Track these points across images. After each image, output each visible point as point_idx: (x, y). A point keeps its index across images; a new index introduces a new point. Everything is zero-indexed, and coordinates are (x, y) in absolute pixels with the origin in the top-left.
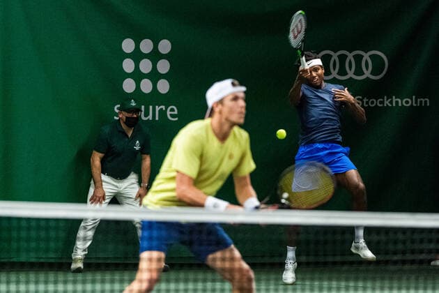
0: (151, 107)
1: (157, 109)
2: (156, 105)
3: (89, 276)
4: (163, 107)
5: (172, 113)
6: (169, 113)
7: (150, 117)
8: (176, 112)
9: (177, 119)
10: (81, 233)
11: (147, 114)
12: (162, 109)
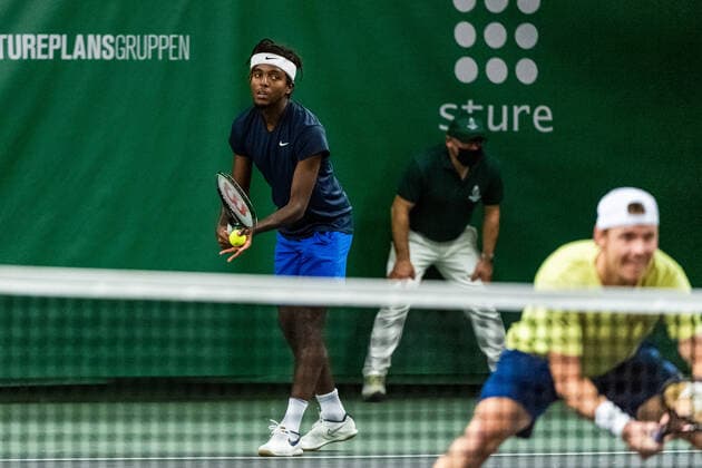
0: (505, 108)
1: (517, 111)
2: (516, 104)
3: (391, 409)
4: (527, 108)
5: (543, 118)
6: (536, 118)
7: (504, 126)
8: (549, 117)
9: (550, 129)
10: (377, 332)
11: (497, 121)
12: (524, 111)
